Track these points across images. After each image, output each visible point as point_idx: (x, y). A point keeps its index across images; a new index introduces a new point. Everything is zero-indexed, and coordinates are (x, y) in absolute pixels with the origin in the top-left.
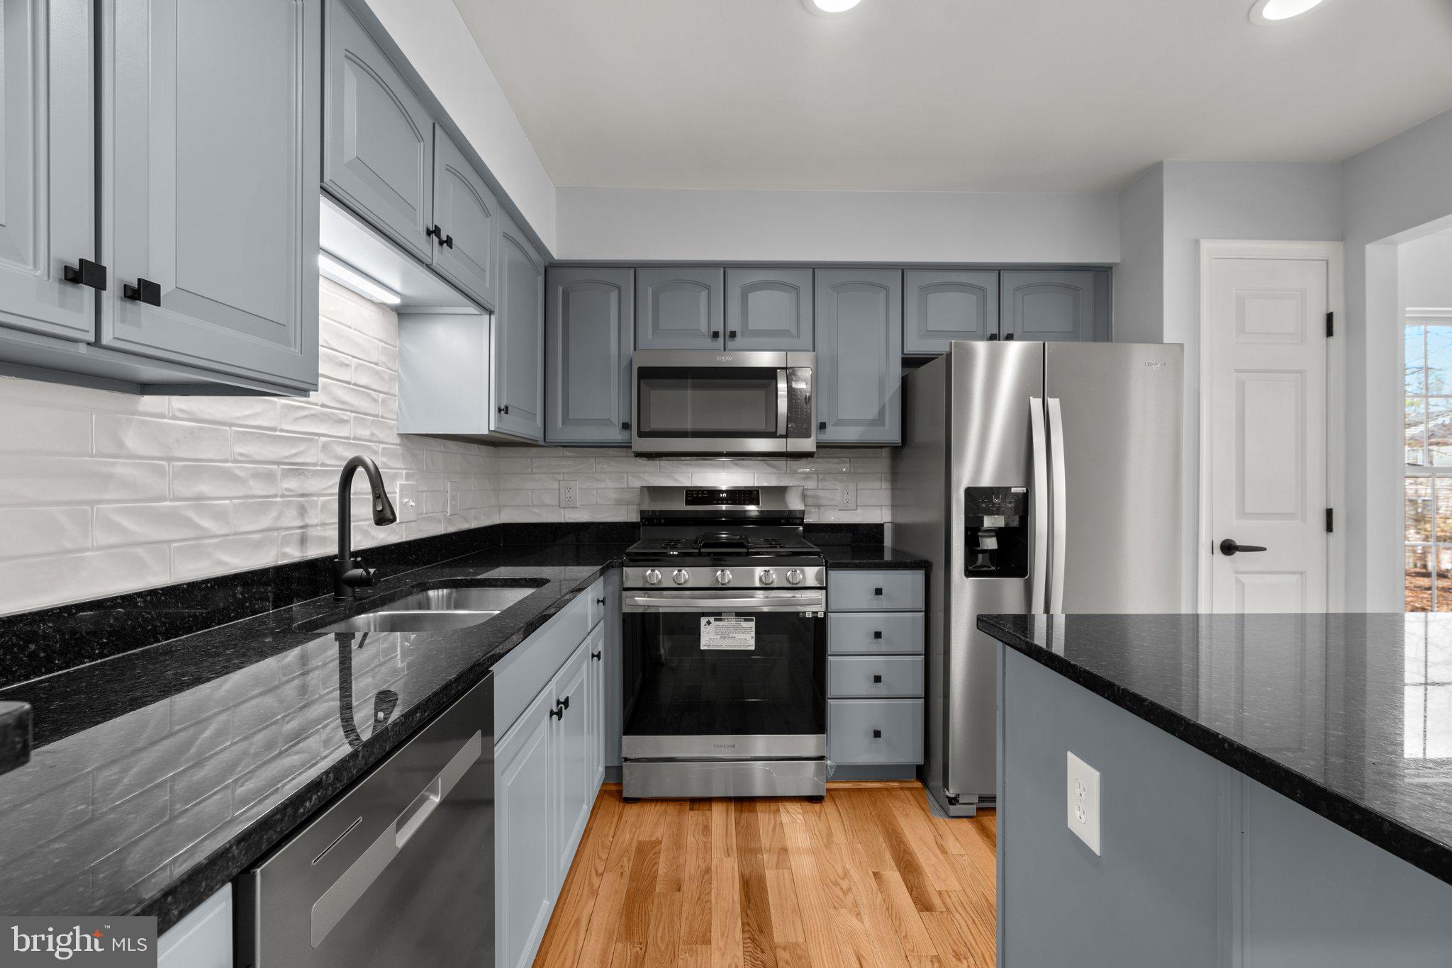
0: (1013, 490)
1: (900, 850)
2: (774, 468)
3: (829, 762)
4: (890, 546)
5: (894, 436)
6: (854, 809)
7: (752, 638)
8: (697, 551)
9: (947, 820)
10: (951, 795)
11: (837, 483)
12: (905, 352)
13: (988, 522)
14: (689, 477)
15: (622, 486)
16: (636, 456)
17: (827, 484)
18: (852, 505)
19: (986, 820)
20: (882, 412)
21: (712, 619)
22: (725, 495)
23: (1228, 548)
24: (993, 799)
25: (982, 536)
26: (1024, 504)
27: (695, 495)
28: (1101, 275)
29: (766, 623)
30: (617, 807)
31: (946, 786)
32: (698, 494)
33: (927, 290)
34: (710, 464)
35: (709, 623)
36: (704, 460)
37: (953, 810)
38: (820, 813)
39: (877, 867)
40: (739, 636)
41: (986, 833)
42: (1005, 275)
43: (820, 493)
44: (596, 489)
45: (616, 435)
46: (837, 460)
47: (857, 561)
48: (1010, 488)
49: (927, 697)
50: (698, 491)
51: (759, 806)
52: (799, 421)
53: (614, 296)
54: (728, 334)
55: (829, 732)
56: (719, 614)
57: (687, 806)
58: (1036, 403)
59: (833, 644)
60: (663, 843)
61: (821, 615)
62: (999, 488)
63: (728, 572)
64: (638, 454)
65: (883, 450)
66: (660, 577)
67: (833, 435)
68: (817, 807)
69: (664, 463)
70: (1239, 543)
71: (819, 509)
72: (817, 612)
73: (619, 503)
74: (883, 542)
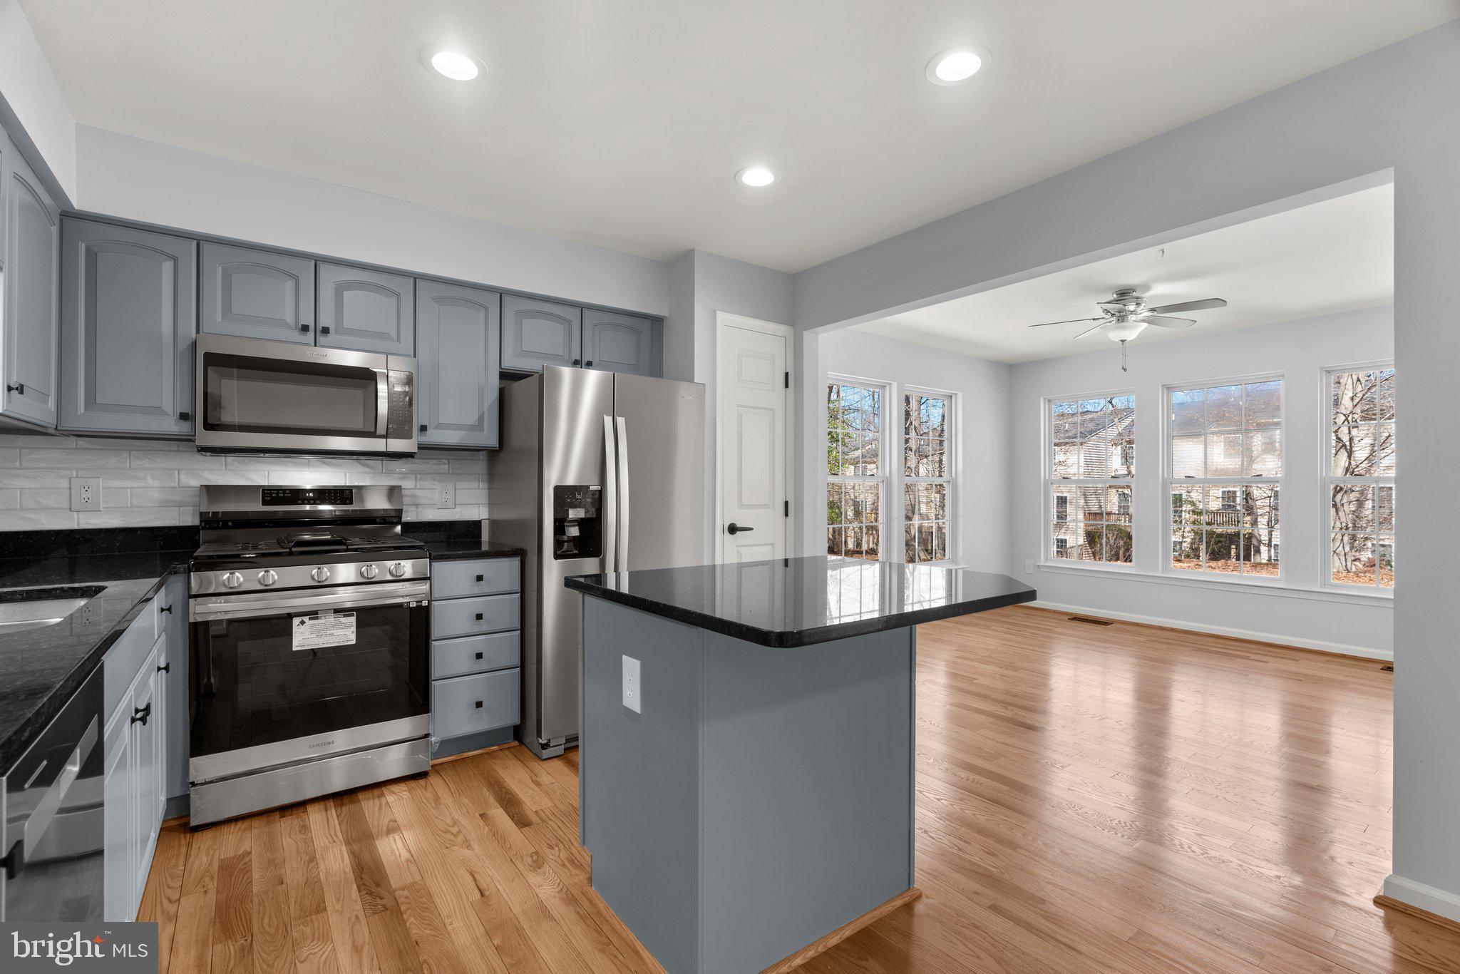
0: (591, 488)
1: (502, 794)
2: (368, 467)
3: (433, 739)
4: (487, 540)
5: (493, 442)
6: (458, 774)
7: (353, 632)
8: (288, 550)
9: (541, 763)
10: (543, 742)
11: (436, 483)
12: (503, 367)
13: (572, 514)
14: (265, 476)
15: (173, 484)
16: (198, 451)
17: (427, 484)
18: (451, 504)
19: (571, 755)
20: (481, 418)
21: (306, 619)
22: (311, 495)
23: (733, 529)
24: (576, 739)
25: (567, 526)
26: (599, 499)
27: (274, 495)
28: (656, 323)
29: (366, 616)
30: (184, 839)
31: (539, 735)
32: (277, 494)
33: (521, 315)
34: (291, 462)
35: (303, 623)
36: (286, 457)
37: (546, 754)
38: (426, 786)
39: (483, 809)
40: (337, 632)
41: (572, 765)
42: (587, 313)
43: (418, 493)
44: (131, 488)
45: (172, 426)
46: (436, 462)
47: (460, 552)
48: (589, 486)
49: (523, 666)
50: (278, 490)
51: (361, 796)
52: (401, 423)
53: (167, 267)
54: (320, 328)
55: (433, 710)
56: (315, 613)
57: (277, 816)
58: (608, 420)
59: (437, 629)
60: (253, 853)
61: (425, 603)
62: (581, 487)
63: (326, 570)
64: (201, 448)
65: (481, 453)
66: (242, 579)
67: (434, 437)
68: (422, 782)
69: (230, 459)
70: (739, 525)
71: (417, 508)
72: (421, 602)
73: (165, 504)
74: (480, 537)
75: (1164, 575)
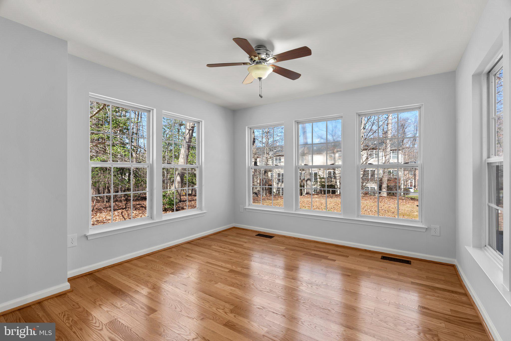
75: (296, 213)
